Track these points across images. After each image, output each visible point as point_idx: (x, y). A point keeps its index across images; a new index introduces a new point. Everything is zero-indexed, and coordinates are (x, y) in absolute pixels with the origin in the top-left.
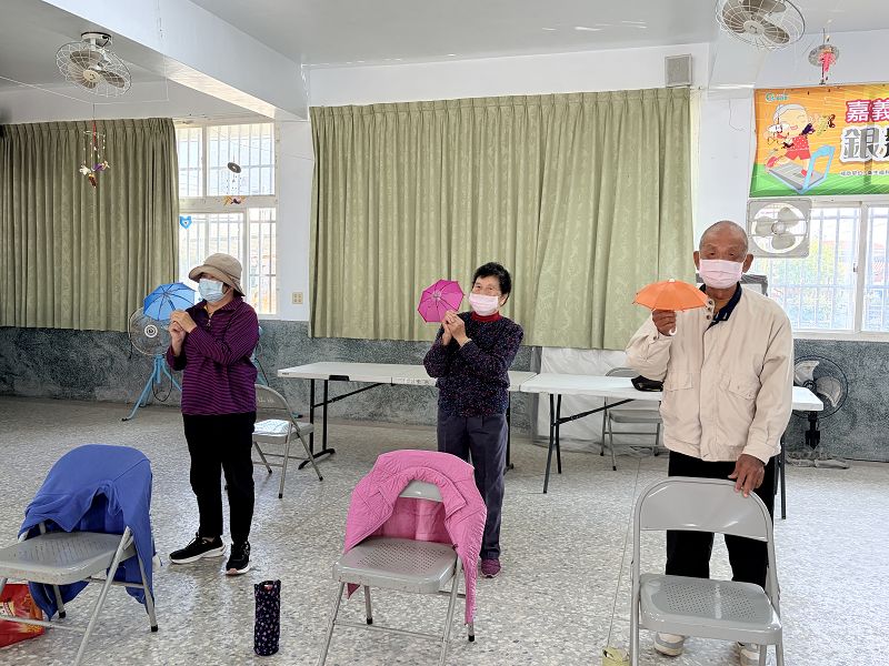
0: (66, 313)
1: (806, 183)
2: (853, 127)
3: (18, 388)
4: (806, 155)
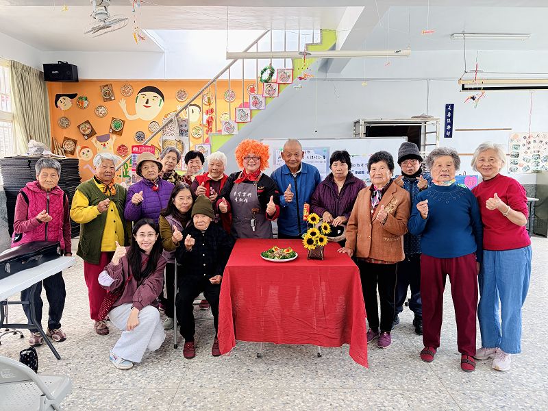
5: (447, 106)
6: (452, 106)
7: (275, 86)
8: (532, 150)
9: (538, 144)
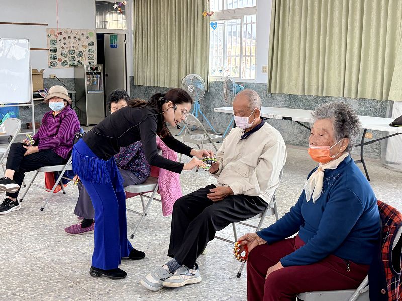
0: (162, 78)
8: (67, 45)
9: (72, 40)
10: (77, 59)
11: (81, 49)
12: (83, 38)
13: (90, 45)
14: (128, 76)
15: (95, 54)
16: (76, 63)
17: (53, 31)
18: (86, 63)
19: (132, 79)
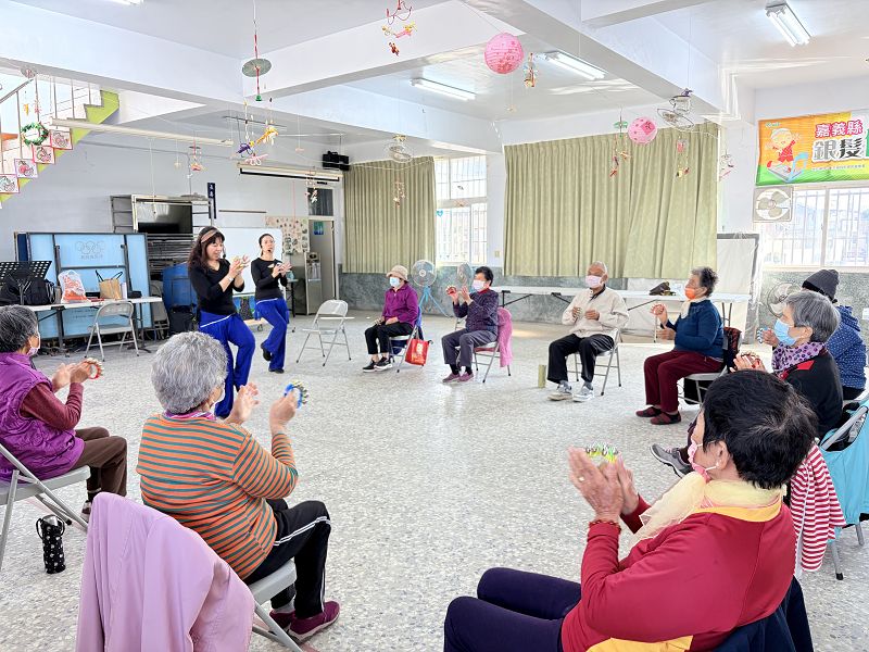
0: (381, 265)
1: (790, 176)
2: (820, 140)
3: (359, 305)
4: (790, 159)
5: (209, 185)
6: (214, 185)
7: (50, 151)
9: (288, 228)
10: (292, 247)
11: (296, 237)
12: (298, 226)
13: (305, 232)
14: (337, 262)
15: (308, 241)
16: (291, 251)
17: (270, 219)
18: (300, 251)
19: (341, 266)
